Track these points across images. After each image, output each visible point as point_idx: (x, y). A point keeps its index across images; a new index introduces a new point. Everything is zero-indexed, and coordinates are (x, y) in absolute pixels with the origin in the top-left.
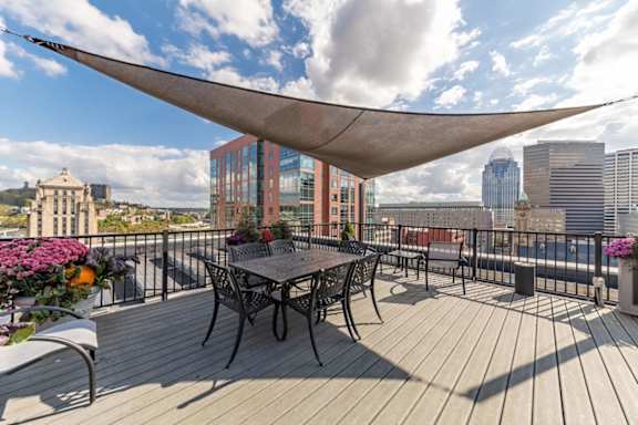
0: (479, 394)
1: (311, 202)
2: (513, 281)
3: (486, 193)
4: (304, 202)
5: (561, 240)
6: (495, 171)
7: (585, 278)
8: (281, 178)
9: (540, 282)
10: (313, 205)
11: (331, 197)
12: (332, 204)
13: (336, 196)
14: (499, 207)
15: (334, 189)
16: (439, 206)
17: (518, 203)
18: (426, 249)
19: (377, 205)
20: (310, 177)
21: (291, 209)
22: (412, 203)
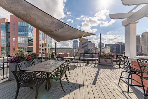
0: (94, 83)
1: (32, 47)
2: (86, 62)
3: (73, 46)
4: (29, 46)
5: (83, 54)
6: (75, 42)
7: (94, 60)
8: (19, 38)
9: (90, 62)
10: (33, 48)
11: (39, 45)
12: (39, 47)
13: (41, 45)
14: (75, 49)
15: (40, 43)
16: (65, 48)
17: (78, 48)
18: (74, 58)
19: (52, 48)
20: (31, 39)
21: (23, 48)
22: (60, 48)
